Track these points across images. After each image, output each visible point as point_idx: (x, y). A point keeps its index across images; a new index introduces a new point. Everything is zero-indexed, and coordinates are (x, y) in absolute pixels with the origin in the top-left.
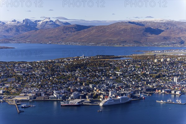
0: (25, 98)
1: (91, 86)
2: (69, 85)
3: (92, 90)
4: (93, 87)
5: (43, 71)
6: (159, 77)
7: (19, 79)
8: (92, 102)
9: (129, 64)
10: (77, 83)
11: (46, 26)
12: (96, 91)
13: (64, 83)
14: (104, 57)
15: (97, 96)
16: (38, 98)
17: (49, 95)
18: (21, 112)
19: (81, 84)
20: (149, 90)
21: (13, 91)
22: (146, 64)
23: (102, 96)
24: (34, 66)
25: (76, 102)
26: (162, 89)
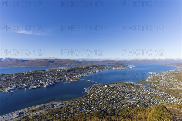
0: (12, 88)
1: (38, 81)
2: (29, 81)
3: (39, 82)
4: (39, 81)
5: (16, 77)
6: (60, 76)
7: (5, 81)
8: (41, 86)
9: (49, 72)
10: (32, 80)
11: (7, 60)
12: (41, 82)
13: (27, 81)
14: (39, 71)
15: (42, 84)
16: (17, 88)
17: (22, 86)
18: (12, 94)
19: (34, 81)
20: (58, 80)
21: (4, 86)
22: (55, 72)
23: (44, 84)
24: (10, 76)
25: (35, 87)
26: (63, 79)
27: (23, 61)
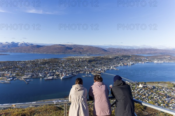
0: (27, 77)
1: (54, 71)
2: (45, 71)
3: (55, 73)
4: (55, 71)
5: (31, 65)
6: (79, 66)
7: (21, 69)
8: (57, 77)
9: (66, 62)
10: (48, 70)
11: (23, 45)
12: (57, 73)
13: (43, 70)
14: (55, 59)
15: (58, 75)
16: (33, 77)
17: (38, 75)
18: (28, 83)
19: (50, 70)
20: (77, 72)
21: (20, 74)
22: (73, 62)
23: (60, 75)
24: (26, 63)
25: (51, 78)
26: (82, 71)
27: (38, 46)
